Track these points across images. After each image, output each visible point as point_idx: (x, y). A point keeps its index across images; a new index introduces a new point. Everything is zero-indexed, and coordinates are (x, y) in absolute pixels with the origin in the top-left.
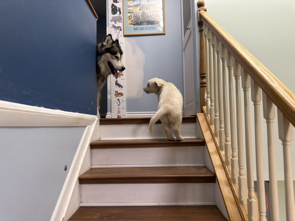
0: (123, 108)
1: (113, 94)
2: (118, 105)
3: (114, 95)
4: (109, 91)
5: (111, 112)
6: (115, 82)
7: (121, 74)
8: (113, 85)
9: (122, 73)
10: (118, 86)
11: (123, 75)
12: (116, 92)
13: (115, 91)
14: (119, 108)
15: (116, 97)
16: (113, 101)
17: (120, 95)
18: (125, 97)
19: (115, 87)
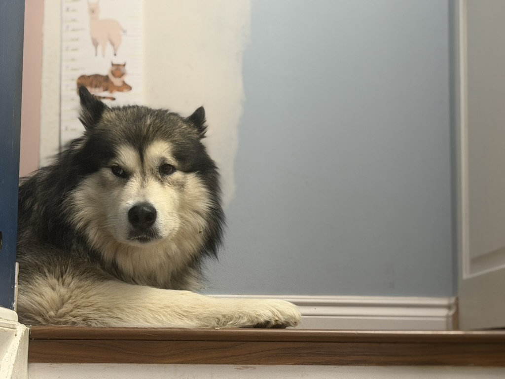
11: (131, 88)
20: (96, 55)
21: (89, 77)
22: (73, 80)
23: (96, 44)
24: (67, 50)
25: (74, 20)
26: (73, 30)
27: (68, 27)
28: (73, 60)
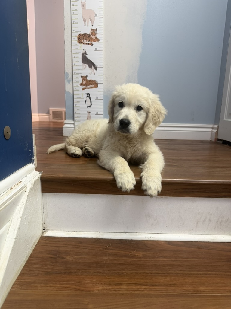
0: (97, 112)
1: (78, 82)
2: (88, 107)
3: (79, 85)
4: (68, 74)
5: (74, 120)
6: (81, 56)
7: (93, 37)
8: (78, 61)
9: (98, 36)
10: (87, 65)
11: (99, 40)
12: (84, 78)
13: (82, 76)
14: (89, 112)
15: (83, 89)
16: (78, 98)
17: (91, 86)
18: (103, 90)
19: (81, 67)
20: (85, 26)
21: (82, 35)
22: (76, 36)
23: (85, 21)
24: (74, 23)
25: (76, 10)
26: (76, 14)
27: (73, 13)
28: (76, 27)
